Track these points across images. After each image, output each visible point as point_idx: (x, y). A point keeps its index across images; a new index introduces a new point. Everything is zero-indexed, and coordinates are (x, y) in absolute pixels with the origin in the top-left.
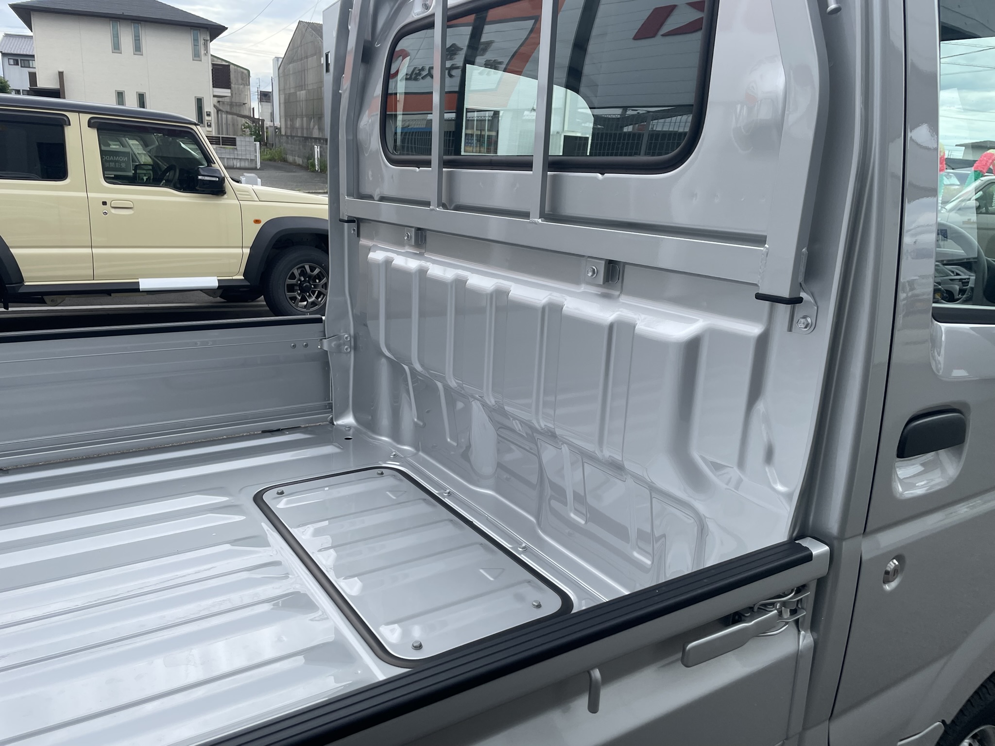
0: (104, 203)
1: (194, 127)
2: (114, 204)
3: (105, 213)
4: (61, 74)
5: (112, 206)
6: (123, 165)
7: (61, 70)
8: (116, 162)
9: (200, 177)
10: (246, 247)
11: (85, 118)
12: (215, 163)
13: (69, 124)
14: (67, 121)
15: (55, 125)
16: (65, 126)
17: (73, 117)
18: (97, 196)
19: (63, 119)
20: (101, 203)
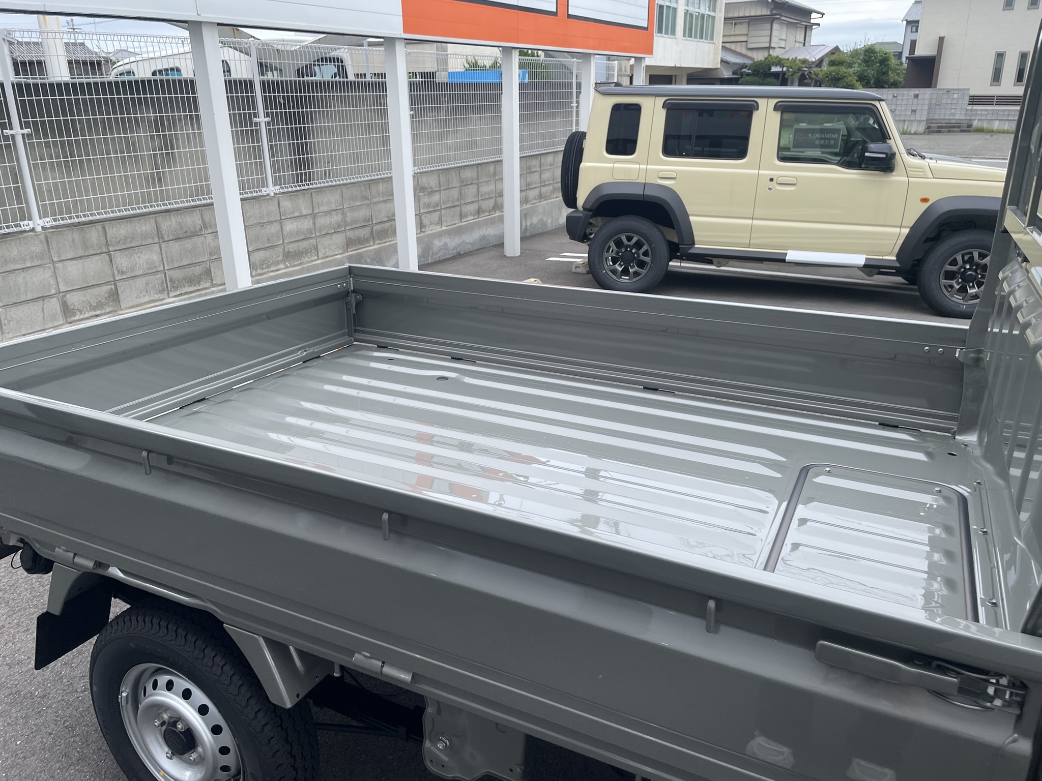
0: (772, 180)
1: (877, 103)
2: (781, 180)
3: (770, 189)
4: (941, 39)
5: (778, 182)
7: (942, 35)
9: (867, 154)
10: (905, 227)
11: (772, 103)
12: (890, 139)
13: (758, 110)
14: (756, 107)
15: (746, 111)
16: (754, 111)
17: (762, 102)
18: (767, 173)
19: (753, 105)
20: (769, 179)
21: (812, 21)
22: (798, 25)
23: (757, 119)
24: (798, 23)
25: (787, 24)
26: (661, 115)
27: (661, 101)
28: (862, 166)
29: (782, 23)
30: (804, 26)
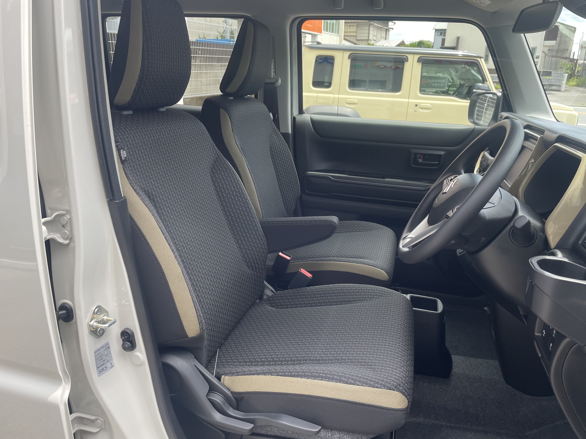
0: (416, 105)
1: (479, 59)
3: (416, 111)
4: (458, 38)
5: (421, 107)
7: (458, 36)
8: (438, 83)
9: (474, 90)
11: (417, 57)
12: (487, 81)
14: (407, 60)
15: (400, 62)
16: (405, 62)
17: (410, 57)
18: (413, 101)
19: (405, 58)
20: (415, 105)
21: (389, 27)
22: (383, 29)
24: (382, 27)
25: (377, 28)
26: (348, 63)
29: (374, 27)
30: (385, 29)
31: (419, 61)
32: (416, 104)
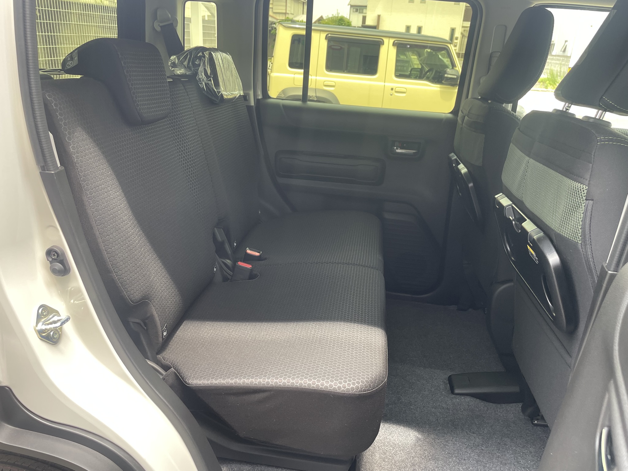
0: (392, 89)
1: (449, 45)
2: (397, 90)
3: (391, 95)
4: (379, 17)
5: (396, 90)
6: (405, 68)
7: (379, 14)
9: (446, 75)
11: (392, 41)
12: (456, 67)
13: (383, 44)
14: (383, 43)
15: (376, 45)
16: (381, 45)
17: (386, 40)
18: (389, 85)
19: (380, 41)
20: (390, 89)
23: (383, 51)
26: (324, 44)
27: (323, 35)
28: (443, 82)
31: (394, 44)
32: (392, 87)
